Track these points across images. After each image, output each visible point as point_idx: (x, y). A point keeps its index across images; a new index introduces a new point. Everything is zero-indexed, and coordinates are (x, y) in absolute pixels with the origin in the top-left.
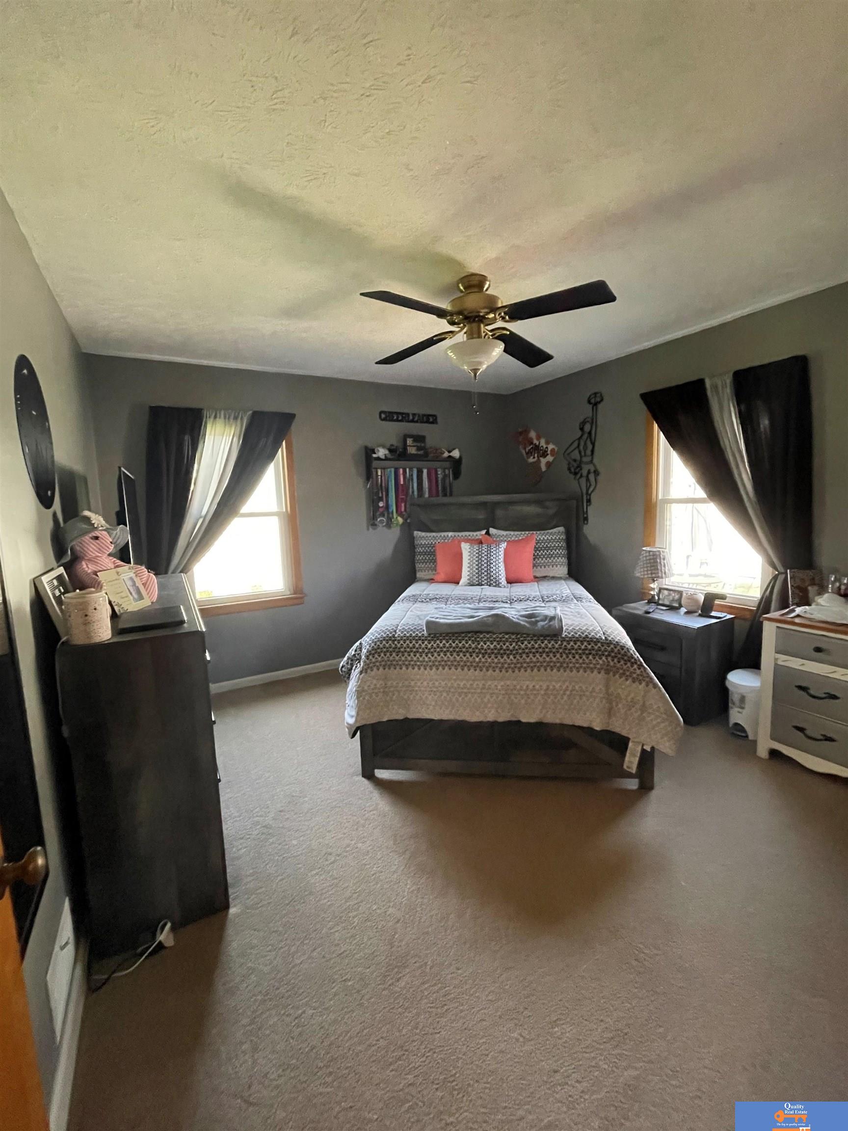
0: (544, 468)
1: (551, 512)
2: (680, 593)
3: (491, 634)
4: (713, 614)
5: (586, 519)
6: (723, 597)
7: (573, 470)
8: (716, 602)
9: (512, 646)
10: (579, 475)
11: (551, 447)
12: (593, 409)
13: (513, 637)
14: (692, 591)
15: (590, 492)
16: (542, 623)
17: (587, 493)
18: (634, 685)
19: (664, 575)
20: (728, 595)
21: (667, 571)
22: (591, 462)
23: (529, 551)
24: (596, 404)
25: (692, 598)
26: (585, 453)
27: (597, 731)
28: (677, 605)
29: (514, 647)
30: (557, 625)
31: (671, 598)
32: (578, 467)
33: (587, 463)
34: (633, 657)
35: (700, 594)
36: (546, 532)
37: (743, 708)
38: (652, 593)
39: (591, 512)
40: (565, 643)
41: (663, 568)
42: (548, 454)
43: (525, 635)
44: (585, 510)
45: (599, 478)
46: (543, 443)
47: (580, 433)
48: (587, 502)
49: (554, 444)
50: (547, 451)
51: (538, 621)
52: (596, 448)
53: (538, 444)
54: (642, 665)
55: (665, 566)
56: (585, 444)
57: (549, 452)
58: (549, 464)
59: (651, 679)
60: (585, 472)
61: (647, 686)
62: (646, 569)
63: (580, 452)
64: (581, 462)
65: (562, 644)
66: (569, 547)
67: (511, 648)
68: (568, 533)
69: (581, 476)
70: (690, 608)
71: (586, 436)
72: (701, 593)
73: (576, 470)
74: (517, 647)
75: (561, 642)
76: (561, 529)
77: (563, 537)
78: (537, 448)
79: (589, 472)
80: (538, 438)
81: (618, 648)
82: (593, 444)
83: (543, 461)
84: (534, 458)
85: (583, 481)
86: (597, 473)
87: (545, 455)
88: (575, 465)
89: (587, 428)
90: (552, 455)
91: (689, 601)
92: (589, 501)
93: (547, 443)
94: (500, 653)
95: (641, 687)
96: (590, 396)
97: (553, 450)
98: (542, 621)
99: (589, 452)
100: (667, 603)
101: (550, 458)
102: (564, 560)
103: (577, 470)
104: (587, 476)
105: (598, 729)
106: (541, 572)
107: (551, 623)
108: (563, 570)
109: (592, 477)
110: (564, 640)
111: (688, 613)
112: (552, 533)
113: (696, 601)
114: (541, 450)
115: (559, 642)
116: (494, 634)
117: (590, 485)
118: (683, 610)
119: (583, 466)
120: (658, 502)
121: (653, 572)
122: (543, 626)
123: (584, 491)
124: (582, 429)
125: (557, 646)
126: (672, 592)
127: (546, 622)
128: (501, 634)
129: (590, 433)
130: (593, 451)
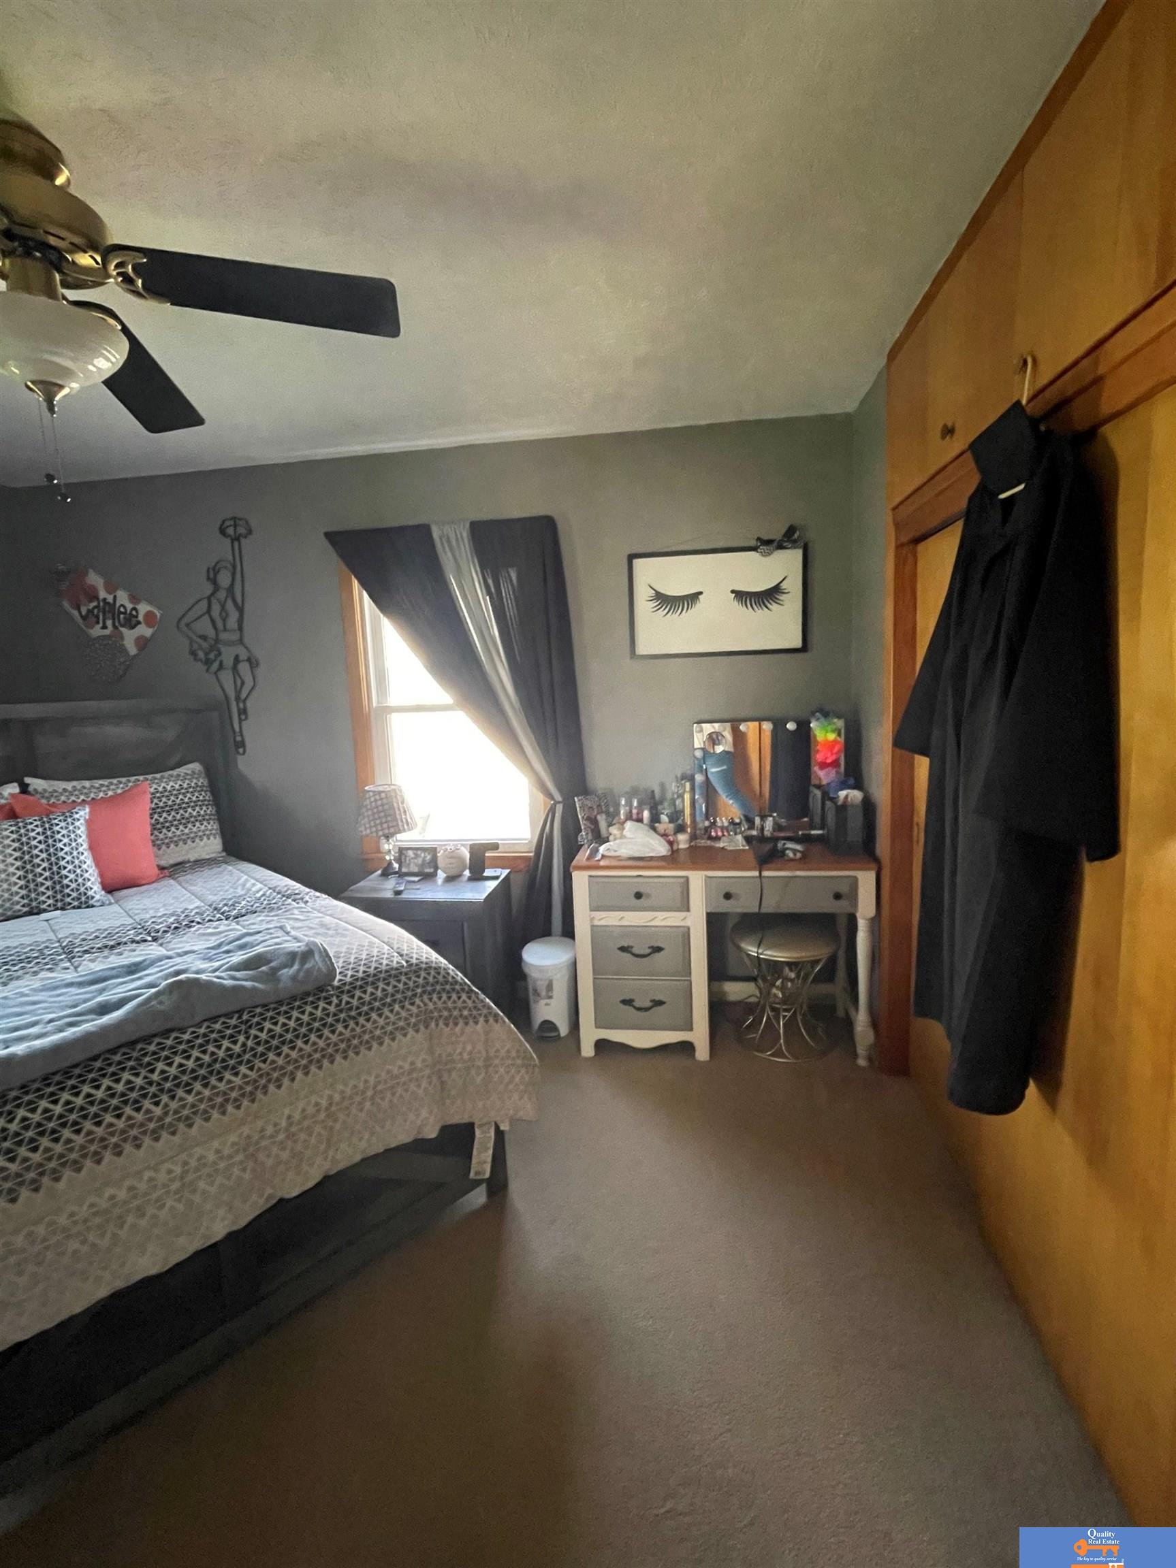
0: (133, 650)
1: (170, 735)
2: (433, 851)
3: (174, 1035)
4: (488, 873)
5: (242, 744)
6: (495, 847)
7: (201, 655)
8: (487, 855)
9: (239, 1044)
10: (215, 666)
11: (143, 608)
12: (233, 546)
13: (233, 1022)
14: (450, 847)
15: (243, 695)
16: (286, 973)
17: (238, 699)
18: (469, 1029)
19: (406, 827)
20: (499, 842)
21: (409, 820)
22: (241, 641)
23: (138, 817)
24: (236, 539)
25: (454, 856)
26: (225, 626)
27: (431, 1139)
28: (432, 870)
29: (244, 1045)
30: (320, 964)
31: (420, 861)
32: (212, 648)
33: (231, 643)
34: (456, 982)
35: (463, 848)
36: (166, 774)
37: (550, 997)
38: (387, 858)
39: (250, 731)
40: (345, 998)
41: (403, 816)
42: (139, 623)
43: (258, 1010)
44: (237, 729)
45: (260, 671)
46: (123, 598)
47: (208, 589)
48: (239, 715)
49: (150, 602)
50: (137, 617)
51: (274, 971)
52: (246, 616)
53: (110, 599)
54: (472, 990)
55: (405, 812)
56: (223, 606)
57: (141, 618)
58: (142, 643)
59: (489, 1008)
60: (228, 661)
61: (487, 1021)
62: (378, 822)
63: (213, 622)
64: (217, 640)
65: (341, 1001)
66: (216, 801)
67: (237, 1049)
68: (209, 772)
69: (221, 667)
70: (453, 872)
71: (222, 594)
72: (462, 845)
73: (209, 654)
74: (250, 1043)
75: (338, 997)
76: (196, 766)
77: (202, 781)
78: (110, 609)
79: (237, 660)
80: (111, 589)
81: (433, 972)
82: (241, 610)
83: (129, 638)
84: (104, 627)
85: (227, 678)
86: (253, 663)
87: (131, 621)
88: (205, 645)
89: (224, 579)
90: (149, 625)
91: (452, 861)
92: (243, 712)
93: (134, 599)
94: (216, 1069)
95: (479, 1027)
96: (223, 522)
97: (149, 615)
98: (285, 966)
99: (232, 622)
100: (416, 870)
101: (144, 631)
102: (213, 826)
103: (212, 656)
104: (235, 668)
105: (433, 1135)
106: (172, 855)
107: (307, 966)
108: (213, 845)
109: (244, 668)
110: (342, 992)
111: (451, 879)
112: (179, 775)
113: (461, 859)
114: (120, 613)
115: (335, 1000)
116: (183, 1030)
117: (243, 683)
118: (441, 875)
119: (223, 649)
120: (372, 714)
121: (390, 824)
122: (294, 978)
123: (232, 695)
124: (214, 582)
125: (332, 1009)
126: (419, 852)
127: (296, 967)
128: (199, 1025)
129: (231, 589)
130: (240, 621)
